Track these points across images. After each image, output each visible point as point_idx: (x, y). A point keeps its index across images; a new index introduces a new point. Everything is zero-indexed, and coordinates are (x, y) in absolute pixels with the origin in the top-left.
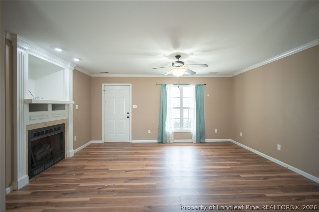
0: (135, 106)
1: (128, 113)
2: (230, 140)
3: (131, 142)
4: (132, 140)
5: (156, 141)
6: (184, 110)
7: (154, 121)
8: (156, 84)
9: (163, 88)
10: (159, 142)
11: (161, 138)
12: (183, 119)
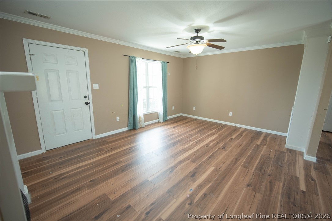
0: (96, 86)
1: (86, 97)
2: (181, 114)
3: (94, 138)
4: (96, 134)
5: (126, 129)
6: (150, 89)
7: (122, 105)
8: (124, 55)
9: (132, 61)
10: (130, 129)
11: (132, 124)
12: (149, 100)
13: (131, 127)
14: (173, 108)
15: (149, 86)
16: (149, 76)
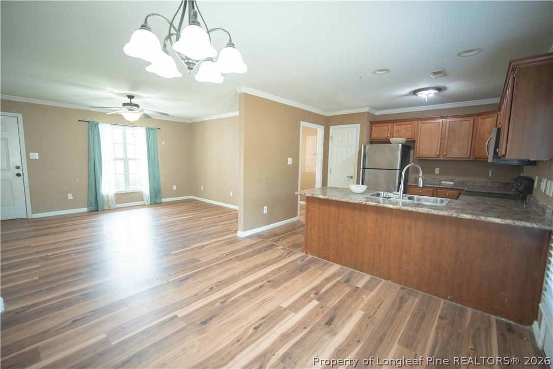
0: (34, 156)
1: (18, 168)
2: (191, 197)
3: (29, 218)
4: (32, 213)
5: (85, 210)
6: (130, 162)
7: (78, 180)
8: (79, 121)
9: (93, 127)
10: (90, 210)
11: (93, 204)
12: (128, 176)
13: (93, 208)
14: (175, 188)
15: (128, 157)
16: (128, 146)
